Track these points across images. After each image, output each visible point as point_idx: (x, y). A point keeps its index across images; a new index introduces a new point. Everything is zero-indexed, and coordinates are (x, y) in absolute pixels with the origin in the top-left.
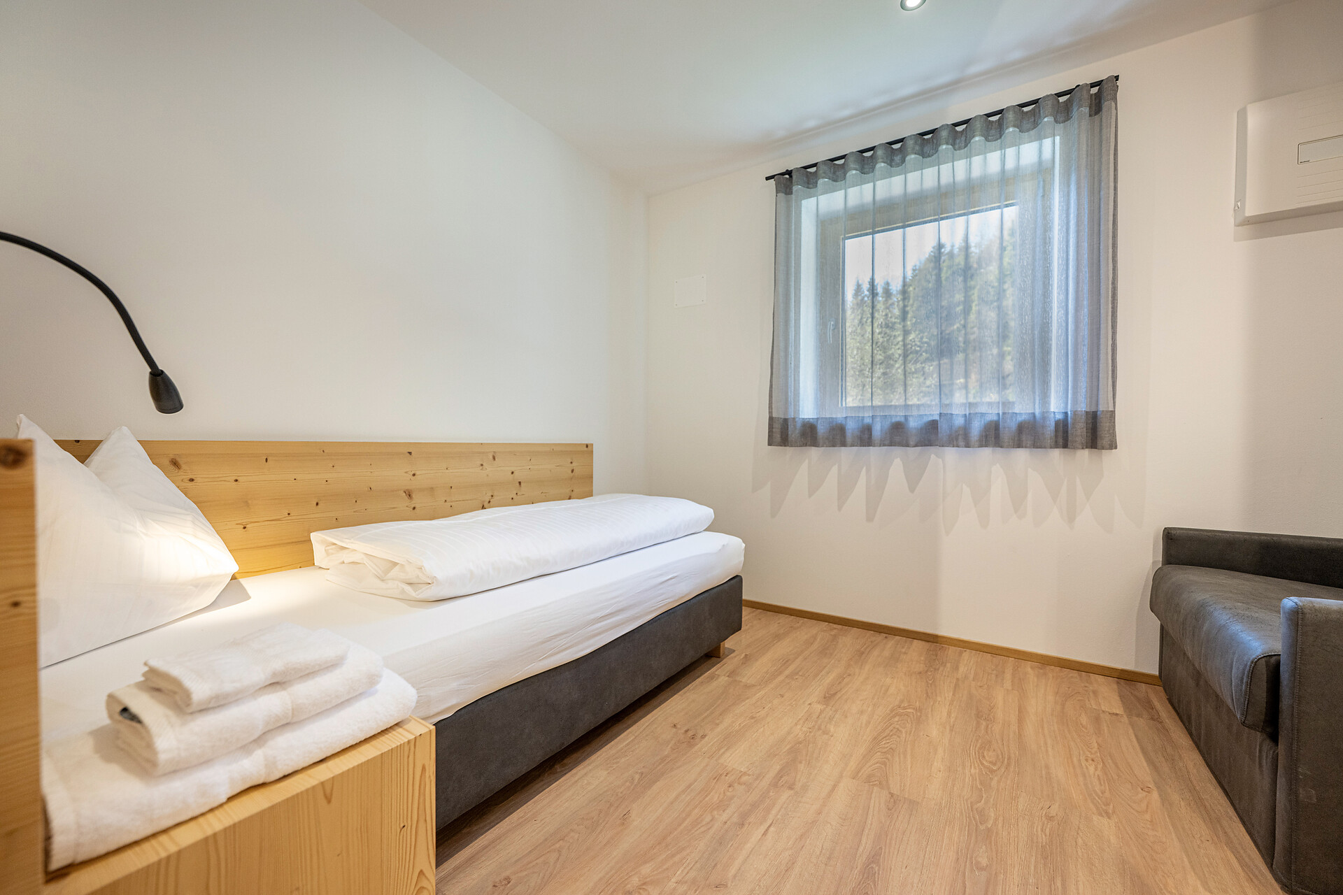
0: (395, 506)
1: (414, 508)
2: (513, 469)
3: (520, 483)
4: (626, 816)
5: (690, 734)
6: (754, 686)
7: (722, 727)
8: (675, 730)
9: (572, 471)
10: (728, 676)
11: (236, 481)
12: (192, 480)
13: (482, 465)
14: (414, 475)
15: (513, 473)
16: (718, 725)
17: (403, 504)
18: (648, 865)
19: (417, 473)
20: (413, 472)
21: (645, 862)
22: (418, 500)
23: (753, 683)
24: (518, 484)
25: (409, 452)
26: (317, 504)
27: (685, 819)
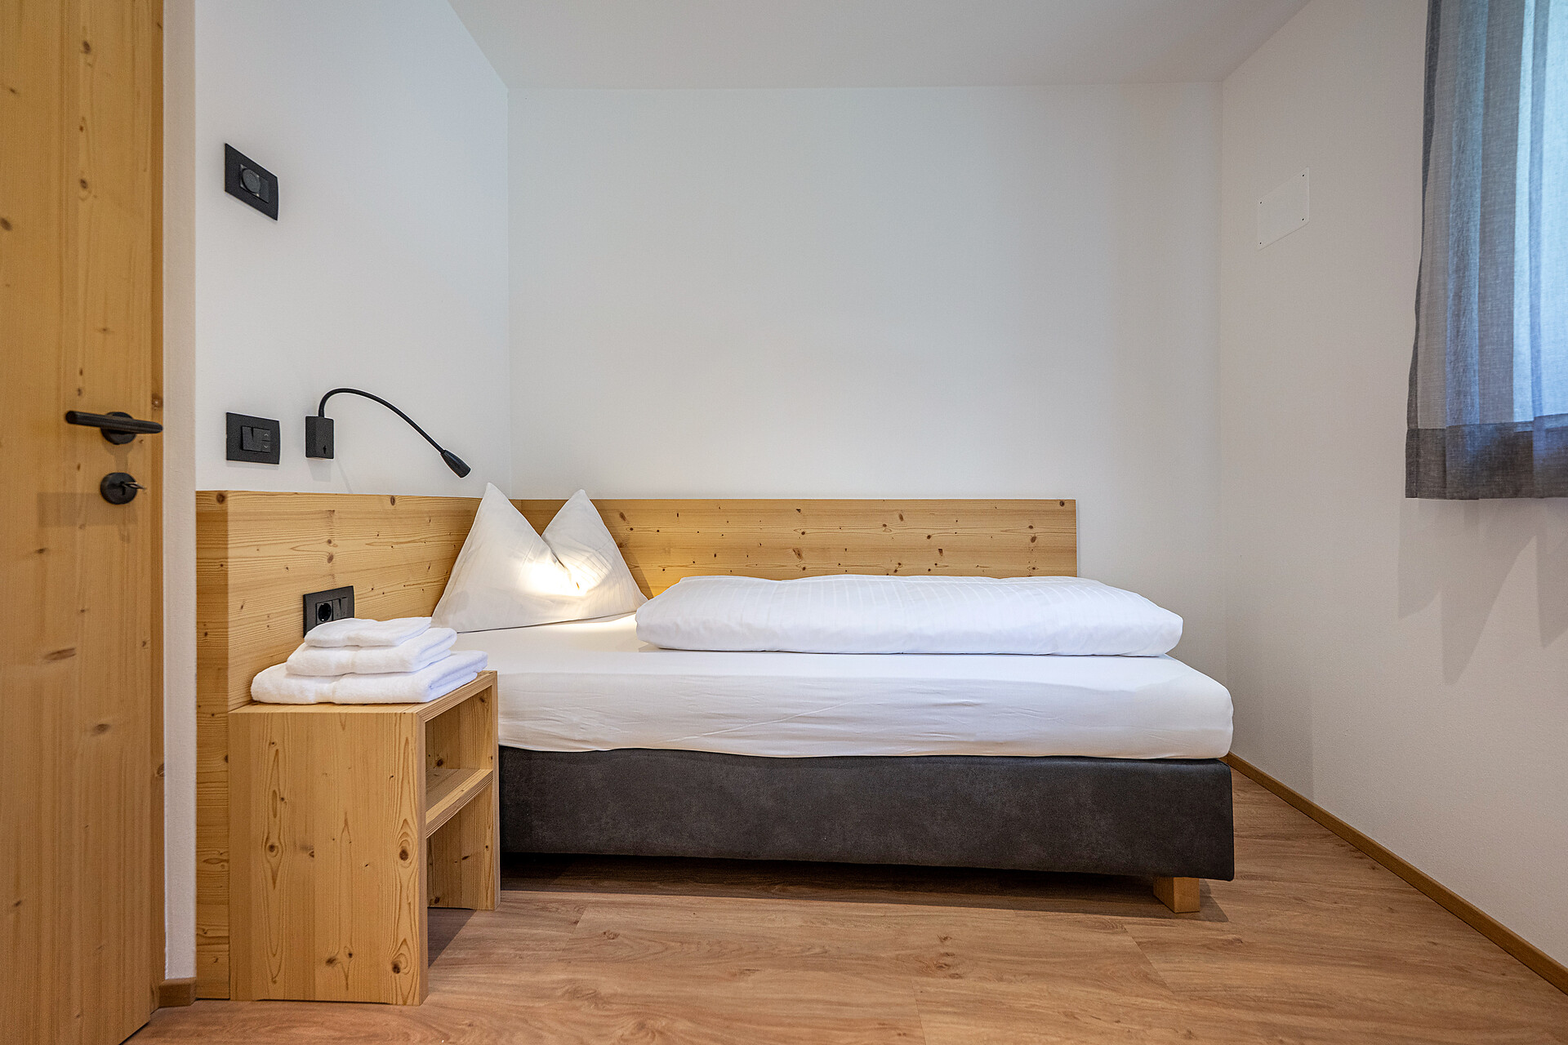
0: (785, 564)
1: (804, 569)
2: (930, 532)
3: (941, 550)
4: (745, 972)
5: (948, 960)
6: (1163, 985)
7: (1002, 987)
8: (938, 942)
9: (1033, 539)
10: (1139, 944)
11: (658, 531)
12: (632, 529)
13: (885, 525)
14: (803, 533)
15: (929, 537)
16: (1001, 980)
17: (793, 563)
18: (689, 1024)
19: (807, 531)
20: (802, 531)
21: (691, 1020)
22: (808, 562)
23: (1167, 981)
24: (938, 552)
25: (800, 509)
26: (715, 556)
27: (781, 1025)
